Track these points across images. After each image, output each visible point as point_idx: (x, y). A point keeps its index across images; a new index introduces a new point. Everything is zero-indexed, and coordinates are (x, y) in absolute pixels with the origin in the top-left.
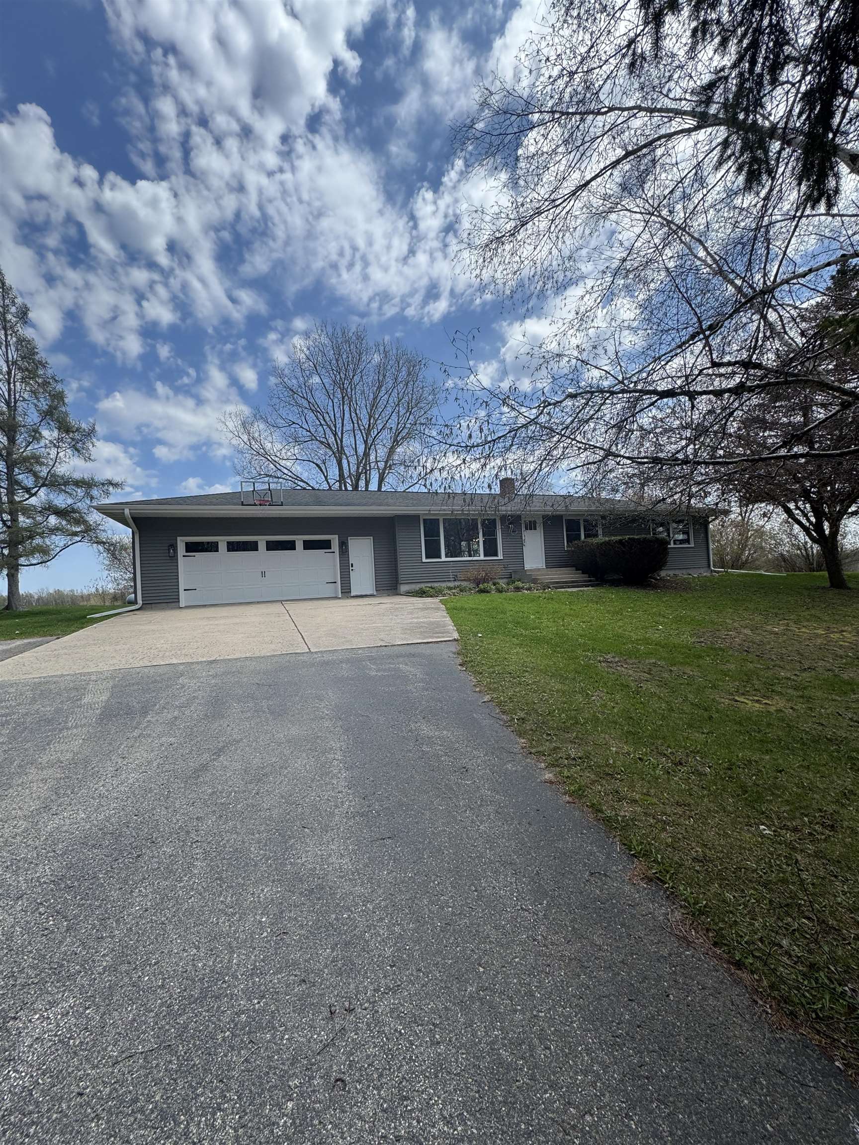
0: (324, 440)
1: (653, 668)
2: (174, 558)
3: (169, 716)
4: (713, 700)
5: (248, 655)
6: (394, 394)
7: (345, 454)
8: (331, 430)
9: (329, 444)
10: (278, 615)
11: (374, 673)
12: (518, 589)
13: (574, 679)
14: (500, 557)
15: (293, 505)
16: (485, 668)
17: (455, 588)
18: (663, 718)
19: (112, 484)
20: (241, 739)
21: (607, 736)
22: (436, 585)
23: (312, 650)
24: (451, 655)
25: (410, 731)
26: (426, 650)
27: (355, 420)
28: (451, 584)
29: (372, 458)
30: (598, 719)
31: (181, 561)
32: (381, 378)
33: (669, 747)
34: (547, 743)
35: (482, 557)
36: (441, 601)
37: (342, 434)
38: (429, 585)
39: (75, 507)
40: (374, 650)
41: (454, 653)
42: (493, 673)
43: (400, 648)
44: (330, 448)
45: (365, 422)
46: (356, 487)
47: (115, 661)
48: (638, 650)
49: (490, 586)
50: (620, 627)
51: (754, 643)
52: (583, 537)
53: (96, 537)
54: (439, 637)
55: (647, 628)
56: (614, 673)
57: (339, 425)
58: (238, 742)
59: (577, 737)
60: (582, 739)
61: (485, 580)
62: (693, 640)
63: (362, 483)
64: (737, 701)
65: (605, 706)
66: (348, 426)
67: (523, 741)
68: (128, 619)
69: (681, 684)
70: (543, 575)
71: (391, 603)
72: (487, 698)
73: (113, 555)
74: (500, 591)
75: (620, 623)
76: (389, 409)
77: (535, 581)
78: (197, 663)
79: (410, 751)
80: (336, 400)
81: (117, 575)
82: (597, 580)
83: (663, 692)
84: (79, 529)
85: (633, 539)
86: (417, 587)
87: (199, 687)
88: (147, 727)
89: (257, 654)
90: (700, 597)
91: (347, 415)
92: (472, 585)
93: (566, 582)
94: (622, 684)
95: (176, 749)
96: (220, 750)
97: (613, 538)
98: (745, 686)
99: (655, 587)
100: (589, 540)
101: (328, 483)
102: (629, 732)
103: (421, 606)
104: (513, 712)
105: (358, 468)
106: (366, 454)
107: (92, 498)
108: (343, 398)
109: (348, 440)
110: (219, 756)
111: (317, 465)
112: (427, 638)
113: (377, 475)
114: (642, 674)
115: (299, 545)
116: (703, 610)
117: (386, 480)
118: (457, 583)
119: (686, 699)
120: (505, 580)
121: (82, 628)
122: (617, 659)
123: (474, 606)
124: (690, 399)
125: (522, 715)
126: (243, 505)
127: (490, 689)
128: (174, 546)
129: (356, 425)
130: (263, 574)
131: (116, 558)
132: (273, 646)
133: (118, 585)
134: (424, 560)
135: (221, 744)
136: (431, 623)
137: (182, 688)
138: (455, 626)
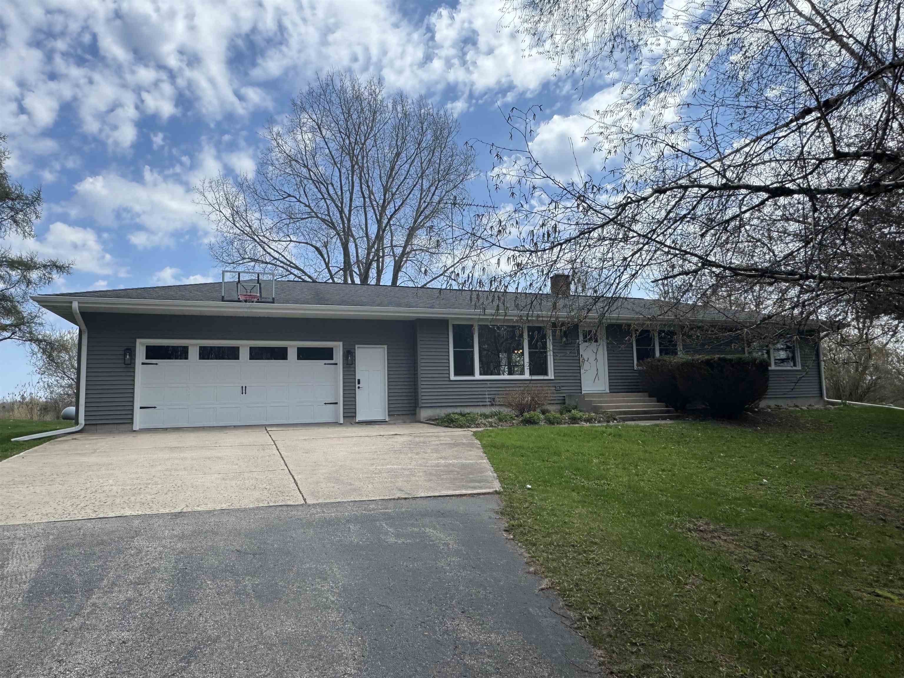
0: (327, 218)
1: (761, 542)
2: (130, 366)
3: (122, 597)
4: (848, 592)
5: (224, 506)
6: (417, 163)
7: (353, 236)
8: (337, 206)
9: (333, 224)
10: (263, 447)
11: (392, 540)
12: (574, 420)
13: (658, 557)
14: (551, 376)
15: (287, 302)
16: (539, 536)
17: (492, 416)
18: (785, 622)
19: (57, 267)
20: (218, 637)
21: (713, 649)
22: (467, 410)
23: (309, 502)
24: (494, 516)
25: (446, 632)
26: (461, 507)
27: (366, 193)
28: (487, 411)
29: (387, 242)
30: (697, 621)
31: (139, 369)
32: (399, 143)
33: (797, 667)
34: (633, 658)
35: (527, 376)
36: (475, 434)
37: (350, 211)
38: (458, 410)
39: (7, 293)
40: (391, 504)
41: (497, 513)
42: (551, 543)
43: (425, 502)
44: (335, 228)
45: (379, 196)
46: (364, 278)
47: (50, 510)
48: (738, 514)
49: (537, 414)
50: (712, 479)
51: (891, 508)
52: (657, 354)
53: (31, 333)
54: (475, 488)
55: (747, 481)
56: (709, 549)
57: (346, 200)
58: (215, 641)
59: (671, 650)
60: (678, 652)
61: (530, 407)
62: (809, 501)
63: (373, 273)
64: (878, 595)
65: (703, 600)
66: (358, 201)
67: (599, 652)
68: (65, 446)
69: (801, 567)
70: (606, 402)
71: (410, 435)
72: (545, 583)
73: (50, 356)
74: (550, 422)
75: (711, 474)
76: (410, 182)
77: (596, 410)
78: (157, 515)
79: (448, 663)
80: (343, 170)
81: (52, 380)
82: (677, 411)
83: (780, 580)
84: (8, 322)
85: (724, 360)
86: (442, 412)
87: (161, 553)
88: (91, 613)
89: (237, 506)
90: (814, 439)
91: (357, 188)
92: (513, 413)
93: (637, 413)
94: (723, 567)
95: (130, 651)
96: (191, 653)
97: (697, 357)
98: (886, 573)
99: (753, 423)
100: (667, 358)
101: (329, 271)
102: (741, 643)
103: (448, 440)
104: (581, 606)
105: (368, 254)
106: (379, 238)
107: (29, 282)
108: (353, 167)
109: (357, 219)
110: (189, 662)
111: (317, 249)
112: (459, 488)
113: (392, 264)
114: (747, 550)
115: (292, 353)
116: (820, 458)
117: (403, 269)
118: (494, 409)
119: (811, 592)
120: (558, 407)
121: (6, 457)
122: (712, 527)
123: (519, 443)
124: (811, 200)
125: (596, 612)
126: (223, 300)
127: (549, 570)
128: (131, 351)
129: (367, 200)
130: (244, 390)
131: (53, 360)
132: (256, 494)
133: (51, 393)
134: (452, 377)
135: (191, 645)
136: (464, 467)
137: (137, 554)
138: (496, 471)
